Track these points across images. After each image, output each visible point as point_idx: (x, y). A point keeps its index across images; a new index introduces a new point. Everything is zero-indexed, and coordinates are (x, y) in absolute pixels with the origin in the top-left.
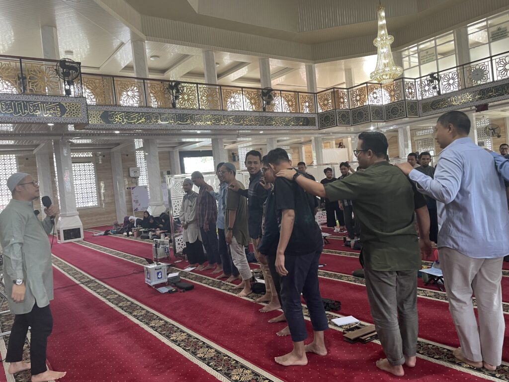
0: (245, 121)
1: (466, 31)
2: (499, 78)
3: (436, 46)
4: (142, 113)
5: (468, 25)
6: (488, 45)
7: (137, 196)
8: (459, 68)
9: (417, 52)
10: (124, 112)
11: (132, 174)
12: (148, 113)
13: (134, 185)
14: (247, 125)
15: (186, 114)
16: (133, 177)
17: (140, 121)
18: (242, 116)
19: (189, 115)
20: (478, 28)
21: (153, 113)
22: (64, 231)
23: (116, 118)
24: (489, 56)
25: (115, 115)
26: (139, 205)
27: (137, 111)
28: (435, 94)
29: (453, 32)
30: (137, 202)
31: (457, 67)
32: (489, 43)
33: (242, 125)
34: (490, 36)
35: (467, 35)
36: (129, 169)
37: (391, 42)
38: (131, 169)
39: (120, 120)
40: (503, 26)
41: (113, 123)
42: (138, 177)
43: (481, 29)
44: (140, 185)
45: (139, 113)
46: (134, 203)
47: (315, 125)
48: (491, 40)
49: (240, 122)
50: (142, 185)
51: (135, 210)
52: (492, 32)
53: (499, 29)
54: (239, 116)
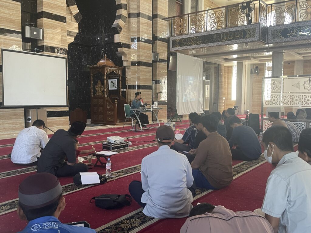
22: (268, 112)
23: (293, 32)
39: (296, 33)
41: (290, 37)
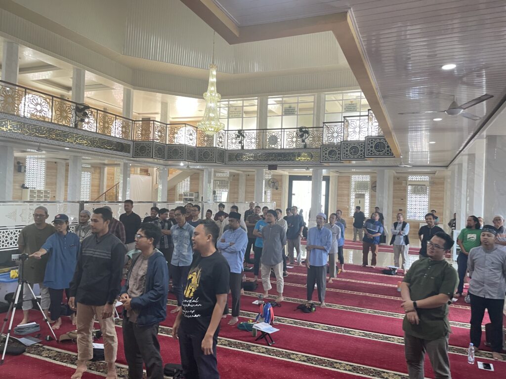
1: (267, 102)
2: (288, 147)
3: (243, 106)
5: (269, 97)
6: (281, 117)
9: (227, 106)
18: (48, 128)
20: (275, 101)
24: (281, 128)
28: (240, 148)
31: (257, 130)
32: (282, 116)
34: (284, 110)
35: (267, 104)
37: (218, 99)
40: (293, 105)
43: (278, 102)
47: (129, 153)
48: (283, 113)
49: (44, 134)
52: (285, 108)
53: (290, 107)
54: (44, 128)
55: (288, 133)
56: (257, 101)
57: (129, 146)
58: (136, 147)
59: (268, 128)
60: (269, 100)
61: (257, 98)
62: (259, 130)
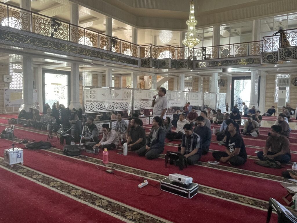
0: (98, 55)
3: (203, 33)
4: (28, 36)
5: (221, 25)
6: (229, 38)
7: (9, 96)
8: (213, 47)
10: (15, 33)
11: (5, 80)
12: (32, 37)
13: (6, 88)
14: (99, 58)
15: (60, 43)
16: (6, 82)
17: (27, 42)
18: (96, 51)
19: (62, 44)
21: (37, 38)
23: (7, 36)
24: (229, 44)
25: (7, 34)
26: (10, 102)
27: (24, 34)
29: (213, 27)
30: (8, 100)
31: (213, 46)
33: (96, 57)
34: (231, 33)
35: (220, 30)
36: (3, 75)
37: (196, 24)
38: (5, 76)
39: (11, 38)
40: (237, 29)
41: (5, 40)
42: (10, 83)
44: (11, 88)
45: (26, 36)
46: (5, 101)
47: (138, 65)
48: (231, 35)
49: (95, 55)
50: (12, 88)
51: (6, 106)
52: (232, 31)
53: (235, 30)
54: (95, 51)
55: (236, 46)
56: (212, 29)
57: (138, 61)
58: (141, 62)
59: (220, 45)
60: (221, 27)
61: (212, 27)
62: (214, 46)
